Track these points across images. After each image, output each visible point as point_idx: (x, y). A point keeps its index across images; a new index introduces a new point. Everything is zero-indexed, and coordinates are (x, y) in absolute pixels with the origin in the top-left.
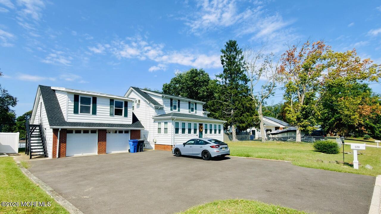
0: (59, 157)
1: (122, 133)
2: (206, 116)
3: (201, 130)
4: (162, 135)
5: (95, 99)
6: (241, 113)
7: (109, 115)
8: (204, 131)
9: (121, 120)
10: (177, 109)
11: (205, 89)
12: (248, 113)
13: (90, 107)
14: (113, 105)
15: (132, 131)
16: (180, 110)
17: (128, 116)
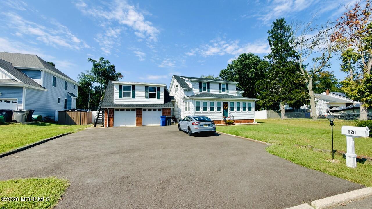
0: (109, 127)
1: (156, 111)
2: (240, 95)
3: (226, 108)
4: (187, 113)
5: (134, 87)
6: (289, 90)
7: (145, 97)
8: (229, 109)
9: (154, 101)
10: (207, 90)
11: (253, 71)
12: (297, 90)
13: (130, 92)
14: (148, 90)
15: (163, 109)
16: (210, 91)
17: (160, 98)
